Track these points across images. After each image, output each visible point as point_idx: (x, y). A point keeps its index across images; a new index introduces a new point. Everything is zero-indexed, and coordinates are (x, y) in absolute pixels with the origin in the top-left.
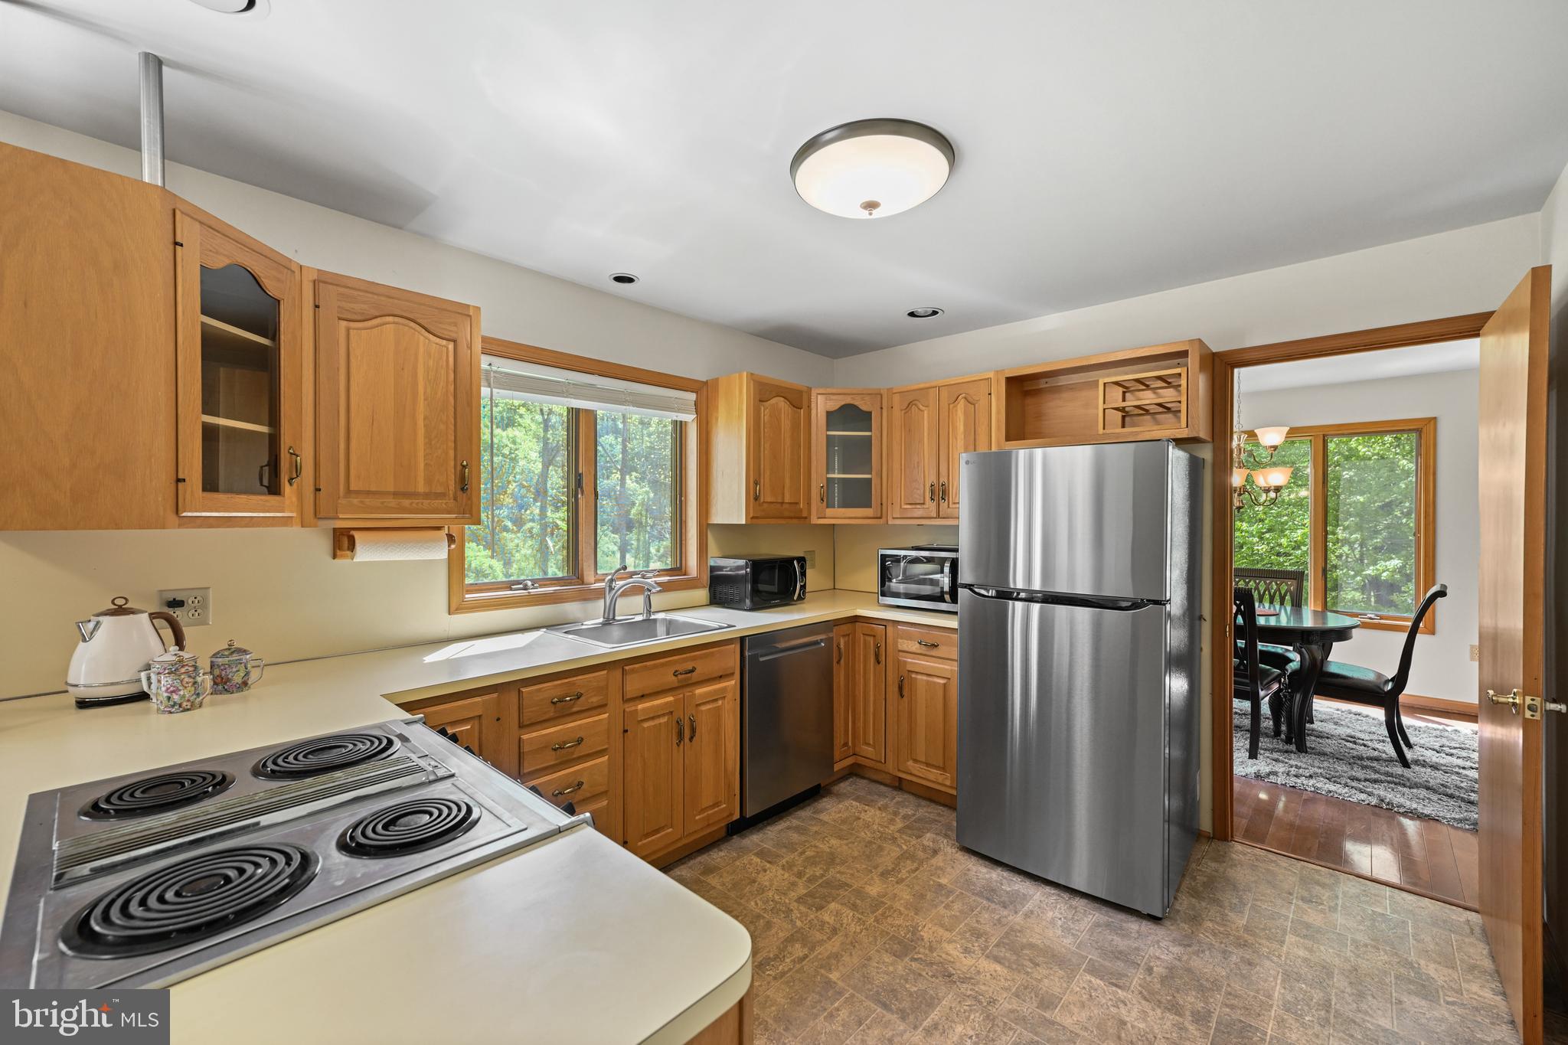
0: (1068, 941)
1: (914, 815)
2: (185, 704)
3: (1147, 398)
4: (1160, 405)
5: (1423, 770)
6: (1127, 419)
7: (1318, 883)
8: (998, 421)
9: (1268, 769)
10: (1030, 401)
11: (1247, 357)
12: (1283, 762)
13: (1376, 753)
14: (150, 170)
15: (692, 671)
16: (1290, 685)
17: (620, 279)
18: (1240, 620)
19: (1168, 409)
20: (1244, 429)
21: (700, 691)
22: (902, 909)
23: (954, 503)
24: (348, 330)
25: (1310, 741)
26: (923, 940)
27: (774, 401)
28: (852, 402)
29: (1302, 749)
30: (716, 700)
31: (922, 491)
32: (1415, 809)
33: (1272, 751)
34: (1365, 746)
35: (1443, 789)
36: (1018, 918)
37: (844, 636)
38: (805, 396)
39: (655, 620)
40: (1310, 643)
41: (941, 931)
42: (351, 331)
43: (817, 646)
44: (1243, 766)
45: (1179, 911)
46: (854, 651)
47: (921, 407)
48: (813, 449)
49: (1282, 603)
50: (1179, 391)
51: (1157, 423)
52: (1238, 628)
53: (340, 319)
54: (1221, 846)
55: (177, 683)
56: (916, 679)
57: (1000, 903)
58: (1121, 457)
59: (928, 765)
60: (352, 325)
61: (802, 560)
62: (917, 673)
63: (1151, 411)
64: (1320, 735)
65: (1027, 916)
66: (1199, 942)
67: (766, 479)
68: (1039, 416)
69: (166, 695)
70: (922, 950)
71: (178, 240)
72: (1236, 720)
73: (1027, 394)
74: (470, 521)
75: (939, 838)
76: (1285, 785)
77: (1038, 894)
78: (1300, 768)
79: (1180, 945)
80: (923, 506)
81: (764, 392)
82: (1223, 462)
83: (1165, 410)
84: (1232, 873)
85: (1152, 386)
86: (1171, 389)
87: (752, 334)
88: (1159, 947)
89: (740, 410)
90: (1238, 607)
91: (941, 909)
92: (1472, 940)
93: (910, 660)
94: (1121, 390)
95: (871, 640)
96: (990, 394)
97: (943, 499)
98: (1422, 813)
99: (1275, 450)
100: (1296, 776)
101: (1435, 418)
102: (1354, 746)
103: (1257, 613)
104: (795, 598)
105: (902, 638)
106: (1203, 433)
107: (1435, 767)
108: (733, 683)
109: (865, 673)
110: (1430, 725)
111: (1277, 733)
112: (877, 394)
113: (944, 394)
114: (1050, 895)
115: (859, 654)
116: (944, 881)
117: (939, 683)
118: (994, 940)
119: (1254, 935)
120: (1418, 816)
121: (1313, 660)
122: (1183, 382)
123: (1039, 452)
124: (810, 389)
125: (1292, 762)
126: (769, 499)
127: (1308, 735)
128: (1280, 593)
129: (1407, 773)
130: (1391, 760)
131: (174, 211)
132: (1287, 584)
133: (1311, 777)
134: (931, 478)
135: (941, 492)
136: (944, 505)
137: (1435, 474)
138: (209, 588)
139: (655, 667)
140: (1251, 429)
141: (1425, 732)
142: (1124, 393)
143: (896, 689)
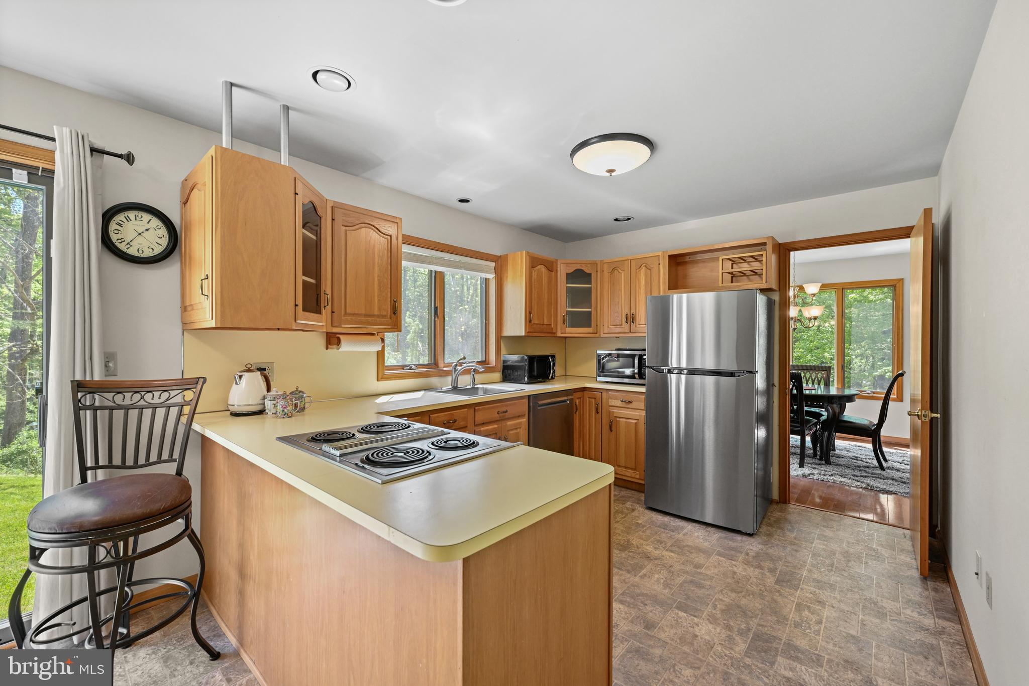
0: (706, 544)
1: (619, 495)
2: (289, 414)
3: (745, 267)
4: (752, 271)
5: (892, 471)
6: (734, 278)
7: (831, 520)
8: (664, 279)
9: (809, 472)
10: (680, 268)
11: (797, 246)
12: (817, 469)
13: (868, 464)
14: (284, 159)
15: (506, 412)
16: (822, 428)
17: (461, 201)
18: (795, 392)
19: (756, 273)
20: (796, 285)
21: (510, 423)
22: (620, 533)
23: (639, 325)
24: (346, 231)
25: (833, 459)
26: (633, 545)
27: (539, 267)
28: (580, 268)
29: (828, 462)
30: (516, 429)
31: (620, 318)
32: (885, 488)
33: (812, 464)
34: (862, 461)
35: (901, 479)
36: (681, 536)
37: (578, 398)
38: (554, 264)
39: (478, 388)
40: (833, 403)
41: (642, 541)
42: (348, 232)
43: (566, 403)
44: (795, 470)
45: (761, 532)
46: (583, 407)
47: (620, 271)
48: (559, 294)
49: (819, 384)
50: (762, 264)
51: (750, 280)
52: (793, 396)
53: (343, 225)
54: (783, 506)
55: (286, 404)
56: (619, 421)
57: (670, 530)
58: (730, 298)
59: (626, 468)
60: (347, 228)
61: (553, 357)
62: (620, 417)
63: (747, 274)
64: (838, 457)
65: (685, 535)
66: (772, 543)
67: (535, 311)
68: (685, 277)
69: (281, 409)
70: (633, 548)
71: (297, 192)
72: (792, 450)
73: (679, 264)
74: (397, 330)
75: (634, 504)
76: (818, 479)
77: (690, 526)
78: (826, 471)
79: (762, 544)
80: (621, 326)
81: (534, 262)
82: (785, 304)
83: (754, 274)
84: (789, 517)
85: (747, 261)
86: (758, 263)
87: (526, 229)
88: (752, 545)
89: (521, 272)
90: (794, 383)
91: (640, 533)
92: (905, 540)
93: (615, 411)
94: (730, 263)
95: (593, 400)
96: (659, 264)
97: (633, 322)
98: (888, 490)
99: (814, 296)
100: (823, 475)
101: (903, 279)
102: (856, 461)
103: (804, 388)
104: (550, 378)
105: (611, 399)
106: (774, 285)
107: (898, 470)
108: (524, 420)
109: (589, 419)
110: (899, 451)
111: (815, 455)
112: (594, 264)
113: (633, 263)
114: (695, 527)
115: (587, 409)
116: (640, 522)
117: (633, 423)
118: (669, 544)
119: (799, 540)
120: (886, 492)
121: (834, 412)
122: (764, 259)
123: (685, 296)
124: (557, 260)
125: (822, 469)
126: (536, 322)
127: (832, 456)
128: (818, 379)
129: (883, 473)
130: (875, 467)
131: (295, 178)
132: (821, 373)
133: (832, 475)
134: (626, 311)
135: (631, 319)
136: (633, 325)
137: (902, 310)
138: (274, 363)
139: (489, 408)
140: (801, 285)
141: (895, 454)
142: (732, 264)
143: (608, 427)
